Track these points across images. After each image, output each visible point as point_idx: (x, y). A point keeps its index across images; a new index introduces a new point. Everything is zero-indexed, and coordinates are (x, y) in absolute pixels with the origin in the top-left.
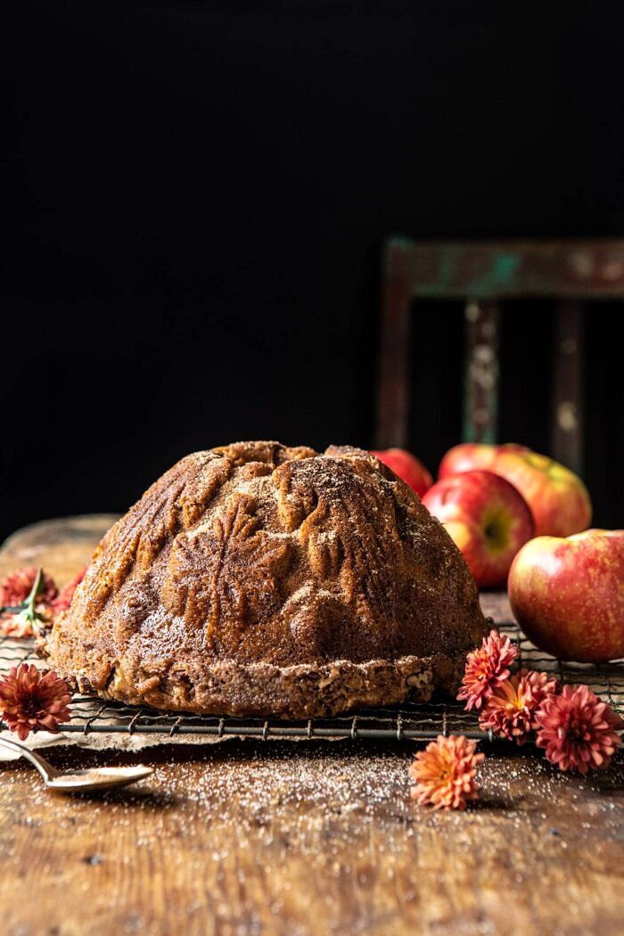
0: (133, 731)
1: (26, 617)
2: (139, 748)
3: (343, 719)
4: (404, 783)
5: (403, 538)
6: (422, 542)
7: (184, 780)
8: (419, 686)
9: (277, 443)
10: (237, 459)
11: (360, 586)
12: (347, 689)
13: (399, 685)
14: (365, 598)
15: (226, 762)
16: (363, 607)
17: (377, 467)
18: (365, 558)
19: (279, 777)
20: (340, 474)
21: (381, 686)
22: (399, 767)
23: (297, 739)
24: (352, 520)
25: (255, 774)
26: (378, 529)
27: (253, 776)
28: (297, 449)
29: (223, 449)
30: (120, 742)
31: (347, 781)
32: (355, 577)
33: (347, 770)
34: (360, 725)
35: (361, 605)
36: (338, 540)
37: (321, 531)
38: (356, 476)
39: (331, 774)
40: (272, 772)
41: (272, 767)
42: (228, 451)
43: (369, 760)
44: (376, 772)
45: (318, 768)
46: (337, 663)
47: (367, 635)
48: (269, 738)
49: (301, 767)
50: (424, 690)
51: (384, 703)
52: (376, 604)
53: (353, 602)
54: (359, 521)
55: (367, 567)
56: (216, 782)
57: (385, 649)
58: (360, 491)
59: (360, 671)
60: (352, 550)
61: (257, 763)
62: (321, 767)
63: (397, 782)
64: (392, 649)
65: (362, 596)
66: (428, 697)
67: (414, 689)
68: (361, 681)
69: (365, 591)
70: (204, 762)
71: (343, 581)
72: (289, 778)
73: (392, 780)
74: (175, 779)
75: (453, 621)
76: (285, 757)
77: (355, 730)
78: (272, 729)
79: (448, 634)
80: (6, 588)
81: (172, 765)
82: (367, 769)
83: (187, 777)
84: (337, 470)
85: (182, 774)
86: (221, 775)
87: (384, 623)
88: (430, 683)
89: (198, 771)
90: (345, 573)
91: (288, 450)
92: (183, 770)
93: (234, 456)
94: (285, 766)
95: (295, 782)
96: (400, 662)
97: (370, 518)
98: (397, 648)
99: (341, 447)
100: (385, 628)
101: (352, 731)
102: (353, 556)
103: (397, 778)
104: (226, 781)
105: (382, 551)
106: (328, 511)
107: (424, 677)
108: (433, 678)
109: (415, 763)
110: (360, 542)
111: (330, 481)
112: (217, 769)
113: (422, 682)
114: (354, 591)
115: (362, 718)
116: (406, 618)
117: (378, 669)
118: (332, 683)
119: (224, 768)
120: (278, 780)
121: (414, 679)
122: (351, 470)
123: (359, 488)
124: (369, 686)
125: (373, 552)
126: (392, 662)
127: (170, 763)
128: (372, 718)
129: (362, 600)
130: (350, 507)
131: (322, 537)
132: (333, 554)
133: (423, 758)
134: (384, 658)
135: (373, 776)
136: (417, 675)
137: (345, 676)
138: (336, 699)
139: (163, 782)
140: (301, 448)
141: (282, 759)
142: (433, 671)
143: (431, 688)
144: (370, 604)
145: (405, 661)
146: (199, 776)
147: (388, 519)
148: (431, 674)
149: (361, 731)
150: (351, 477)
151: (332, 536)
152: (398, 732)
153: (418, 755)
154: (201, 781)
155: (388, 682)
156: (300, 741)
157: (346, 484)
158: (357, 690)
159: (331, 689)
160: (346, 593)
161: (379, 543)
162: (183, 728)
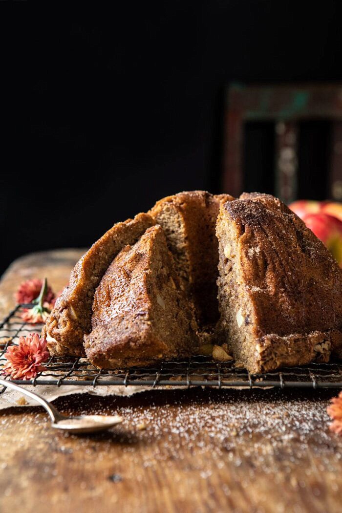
0: (127, 385)
1: (37, 311)
2: (131, 394)
3: (272, 374)
4: (320, 419)
5: (304, 251)
6: (316, 254)
7: (165, 418)
8: (322, 351)
9: (207, 192)
10: (182, 204)
11: (280, 283)
12: (275, 354)
13: (310, 351)
14: (285, 291)
15: (191, 405)
16: (283, 297)
17: (279, 205)
18: (282, 264)
19: (231, 415)
20: (257, 209)
21: (298, 352)
22: (313, 408)
23: (241, 388)
24: (269, 239)
25: (215, 414)
26: (288, 245)
27: (213, 415)
28: (221, 196)
29: (172, 197)
30: (118, 391)
31: (280, 418)
32: (276, 277)
33: (277, 410)
34: (286, 378)
35: (282, 296)
36: (262, 252)
37: (250, 247)
38: (268, 211)
39: (267, 414)
40: (225, 412)
41: (224, 408)
42: (175, 198)
43: (290, 404)
44: (298, 411)
45: (256, 409)
46: (268, 336)
47: (287, 317)
48: (223, 387)
49: (245, 409)
50: (325, 354)
51: (300, 363)
52: (295, 295)
53: (276, 294)
54: (275, 239)
55: (284, 270)
56: (189, 419)
57: (299, 327)
58: (272, 220)
59: (285, 341)
60: (272, 259)
61: (213, 406)
62: (259, 409)
63: (316, 418)
64: (305, 327)
65: (282, 290)
66: (327, 359)
67: (319, 353)
68: (285, 349)
69: (284, 287)
70: (176, 406)
71: (268, 280)
72: (238, 416)
73: (311, 417)
74: (159, 418)
75: (339, 307)
76: (231, 401)
77: (283, 382)
78: (224, 381)
79: (337, 316)
80: (21, 292)
81: (154, 408)
82: (291, 409)
83: (167, 416)
84: (255, 207)
85: (163, 414)
86: (190, 414)
87: (298, 308)
88: (330, 350)
89: (173, 412)
90: (269, 274)
91: (215, 196)
92: (163, 411)
93: (180, 202)
94: (233, 408)
95: (244, 419)
96: (310, 336)
97: (281, 238)
98: (307, 325)
99: (252, 193)
100: (299, 312)
101: (281, 383)
102: (273, 263)
103: (314, 415)
104: (195, 419)
105: (292, 259)
106: (253, 234)
107: (325, 346)
108: (331, 347)
109: (332, 406)
110: (277, 253)
111: (251, 214)
112: (187, 411)
113: (324, 349)
114: (276, 287)
115: (285, 374)
116: (311, 305)
117: (296, 341)
118: (266, 350)
119: (191, 410)
120: (231, 418)
121: (319, 347)
122: (264, 207)
123: (271, 218)
124: (291, 351)
125: (287, 261)
126: (304, 335)
127: (153, 406)
128: (292, 374)
129: (282, 293)
130: (267, 230)
131: (251, 251)
132: (260, 262)
133: (337, 403)
134: (299, 333)
135: (297, 414)
136: (320, 344)
137: (275, 345)
138: (268, 361)
139: (151, 420)
140: (224, 195)
141: (229, 403)
142: (331, 342)
143: (328, 353)
144: (289, 296)
145: (314, 335)
146: (175, 416)
147: (293, 238)
148: (329, 343)
149: (288, 383)
150: (265, 211)
151: (258, 250)
152: (314, 384)
153: (334, 400)
154: (178, 419)
155: (303, 349)
156: (243, 390)
157: (262, 216)
158: (282, 355)
159: (265, 354)
160: (271, 288)
161: (289, 254)
162: (162, 382)
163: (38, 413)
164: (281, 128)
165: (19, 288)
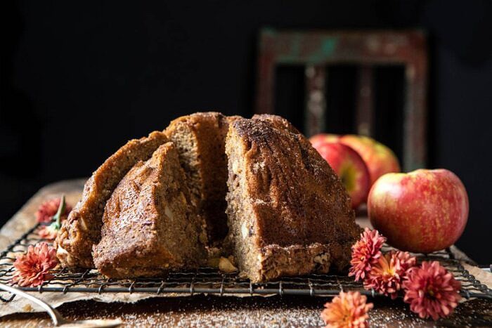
0: (132, 291)
1: (54, 228)
2: (136, 301)
3: (273, 283)
4: (315, 324)
5: (307, 168)
6: (320, 171)
7: (167, 323)
8: (321, 263)
9: (220, 114)
10: (195, 123)
11: (283, 197)
12: (276, 263)
13: (309, 262)
14: (287, 204)
15: (194, 312)
16: (286, 210)
17: (287, 126)
18: (285, 179)
19: (231, 321)
20: (264, 128)
21: (298, 262)
22: (310, 315)
23: (242, 295)
24: (274, 155)
25: (215, 319)
26: (292, 161)
27: (214, 320)
28: (233, 117)
29: (186, 117)
30: (123, 297)
31: (277, 323)
32: (280, 191)
33: (275, 316)
34: (284, 287)
35: (285, 209)
36: (266, 167)
37: (256, 162)
38: (274, 129)
39: (265, 320)
40: (226, 318)
41: (225, 315)
42: (189, 118)
43: (289, 311)
44: (295, 317)
45: (256, 315)
46: (270, 246)
47: (288, 229)
48: (225, 294)
49: (245, 315)
50: (324, 265)
51: (300, 273)
52: (296, 208)
53: (279, 207)
54: (279, 156)
55: (287, 185)
56: (190, 324)
57: (300, 238)
58: (278, 138)
59: (285, 251)
60: (276, 174)
61: (215, 312)
62: (258, 315)
63: (311, 324)
65: (285, 203)
66: (326, 270)
67: (318, 264)
68: (286, 260)
69: (286, 200)
70: (180, 313)
71: (272, 194)
72: (238, 322)
73: (307, 322)
74: (161, 323)
75: (340, 222)
76: (233, 309)
77: (282, 290)
78: (226, 289)
79: (338, 230)
80: (41, 212)
81: (158, 314)
82: (289, 316)
83: (169, 322)
84: (263, 125)
85: (165, 320)
86: (192, 320)
87: (300, 221)
88: (329, 261)
89: (176, 318)
90: (273, 188)
91: (227, 118)
92: (166, 317)
93: (193, 121)
94: (234, 314)
95: (243, 324)
96: (310, 247)
97: (286, 155)
98: (307, 238)
99: (262, 115)
100: (300, 225)
101: (280, 290)
102: (277, 178)
103: (310, 321)
104: (196, 324)
105: (295, 175)
106: (259, 150)
107: (325, 257)
108: (331, 258)
109: (325, 311)
110: (281, 169)
111: (258, 132)
112: (189, 316)
113: (323, 260)
114: (279, 200)
115: (285, 283)
116: (312, 218)
117: (296, 251)
118: (267, 259)
119: (193, 316)
120: (231, 323)
121: (318, 258)
122: (271, 126)
123: (277, 136)
124: (292, 261)
125: (291, 176)
126: (304, 246)
127: (157, 313)
128: (292, 283)
129: (285, 206)
130: (273, 148)
131: (256, 166)
132: (264, 176)
133: (331, 307)
134: (300, 244)
135: (294, 320)
136: (320, 255)
137: (275, 254)
138: (269, 270)
139: (153, 325)
140: (236, 116)
141: (231, 310)
142: (330, 253)
143: (328, 264)
144: (291, 209)
145: (314, 246)
146: (177, 322)
147: (297, 155)
148: (329, 255)
149: (286, 290)
150: (272, 130)
151: (263, 165)
152: (311, 291)
153: (327, 305)
154: (179, 324)
155: (303, 260)
156: (244, 298)
157: (268, 134)
158: (283, 265)
159: (267, 263)
160: (274, 201)
161: (293, 170)
162: (166, 289)
163: (43, 319)
164: (310, 72)
165: (41, 208)
